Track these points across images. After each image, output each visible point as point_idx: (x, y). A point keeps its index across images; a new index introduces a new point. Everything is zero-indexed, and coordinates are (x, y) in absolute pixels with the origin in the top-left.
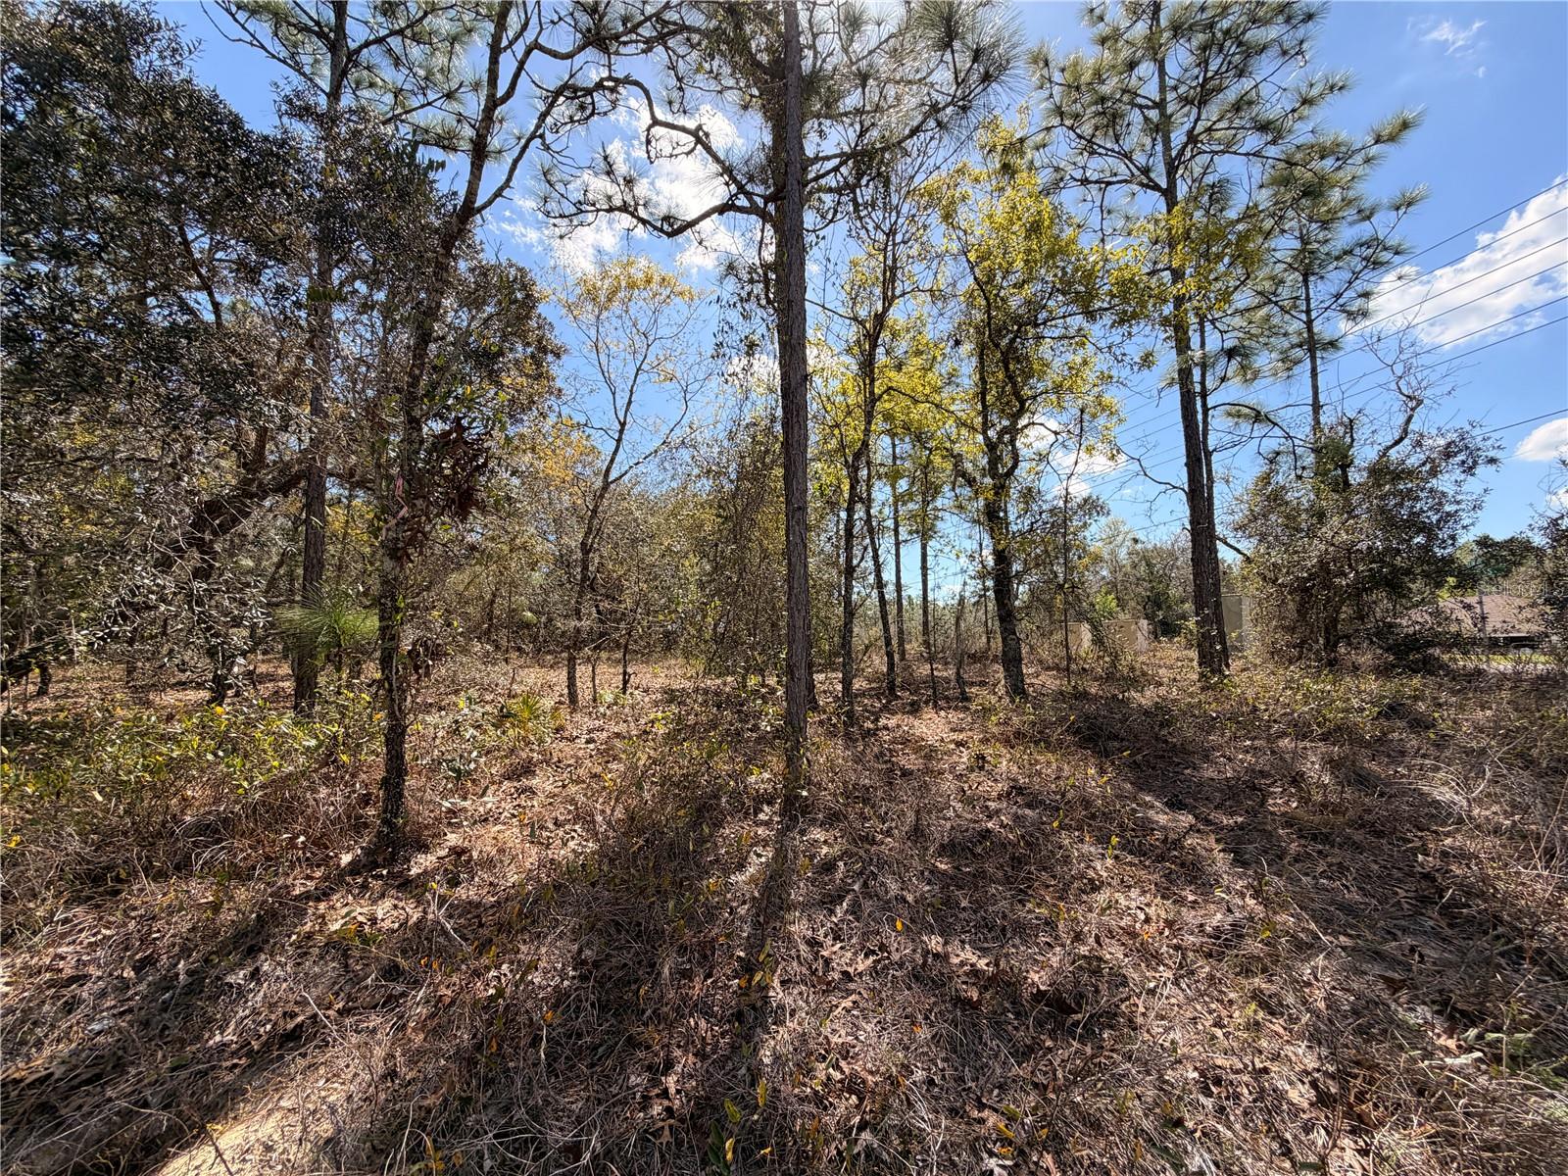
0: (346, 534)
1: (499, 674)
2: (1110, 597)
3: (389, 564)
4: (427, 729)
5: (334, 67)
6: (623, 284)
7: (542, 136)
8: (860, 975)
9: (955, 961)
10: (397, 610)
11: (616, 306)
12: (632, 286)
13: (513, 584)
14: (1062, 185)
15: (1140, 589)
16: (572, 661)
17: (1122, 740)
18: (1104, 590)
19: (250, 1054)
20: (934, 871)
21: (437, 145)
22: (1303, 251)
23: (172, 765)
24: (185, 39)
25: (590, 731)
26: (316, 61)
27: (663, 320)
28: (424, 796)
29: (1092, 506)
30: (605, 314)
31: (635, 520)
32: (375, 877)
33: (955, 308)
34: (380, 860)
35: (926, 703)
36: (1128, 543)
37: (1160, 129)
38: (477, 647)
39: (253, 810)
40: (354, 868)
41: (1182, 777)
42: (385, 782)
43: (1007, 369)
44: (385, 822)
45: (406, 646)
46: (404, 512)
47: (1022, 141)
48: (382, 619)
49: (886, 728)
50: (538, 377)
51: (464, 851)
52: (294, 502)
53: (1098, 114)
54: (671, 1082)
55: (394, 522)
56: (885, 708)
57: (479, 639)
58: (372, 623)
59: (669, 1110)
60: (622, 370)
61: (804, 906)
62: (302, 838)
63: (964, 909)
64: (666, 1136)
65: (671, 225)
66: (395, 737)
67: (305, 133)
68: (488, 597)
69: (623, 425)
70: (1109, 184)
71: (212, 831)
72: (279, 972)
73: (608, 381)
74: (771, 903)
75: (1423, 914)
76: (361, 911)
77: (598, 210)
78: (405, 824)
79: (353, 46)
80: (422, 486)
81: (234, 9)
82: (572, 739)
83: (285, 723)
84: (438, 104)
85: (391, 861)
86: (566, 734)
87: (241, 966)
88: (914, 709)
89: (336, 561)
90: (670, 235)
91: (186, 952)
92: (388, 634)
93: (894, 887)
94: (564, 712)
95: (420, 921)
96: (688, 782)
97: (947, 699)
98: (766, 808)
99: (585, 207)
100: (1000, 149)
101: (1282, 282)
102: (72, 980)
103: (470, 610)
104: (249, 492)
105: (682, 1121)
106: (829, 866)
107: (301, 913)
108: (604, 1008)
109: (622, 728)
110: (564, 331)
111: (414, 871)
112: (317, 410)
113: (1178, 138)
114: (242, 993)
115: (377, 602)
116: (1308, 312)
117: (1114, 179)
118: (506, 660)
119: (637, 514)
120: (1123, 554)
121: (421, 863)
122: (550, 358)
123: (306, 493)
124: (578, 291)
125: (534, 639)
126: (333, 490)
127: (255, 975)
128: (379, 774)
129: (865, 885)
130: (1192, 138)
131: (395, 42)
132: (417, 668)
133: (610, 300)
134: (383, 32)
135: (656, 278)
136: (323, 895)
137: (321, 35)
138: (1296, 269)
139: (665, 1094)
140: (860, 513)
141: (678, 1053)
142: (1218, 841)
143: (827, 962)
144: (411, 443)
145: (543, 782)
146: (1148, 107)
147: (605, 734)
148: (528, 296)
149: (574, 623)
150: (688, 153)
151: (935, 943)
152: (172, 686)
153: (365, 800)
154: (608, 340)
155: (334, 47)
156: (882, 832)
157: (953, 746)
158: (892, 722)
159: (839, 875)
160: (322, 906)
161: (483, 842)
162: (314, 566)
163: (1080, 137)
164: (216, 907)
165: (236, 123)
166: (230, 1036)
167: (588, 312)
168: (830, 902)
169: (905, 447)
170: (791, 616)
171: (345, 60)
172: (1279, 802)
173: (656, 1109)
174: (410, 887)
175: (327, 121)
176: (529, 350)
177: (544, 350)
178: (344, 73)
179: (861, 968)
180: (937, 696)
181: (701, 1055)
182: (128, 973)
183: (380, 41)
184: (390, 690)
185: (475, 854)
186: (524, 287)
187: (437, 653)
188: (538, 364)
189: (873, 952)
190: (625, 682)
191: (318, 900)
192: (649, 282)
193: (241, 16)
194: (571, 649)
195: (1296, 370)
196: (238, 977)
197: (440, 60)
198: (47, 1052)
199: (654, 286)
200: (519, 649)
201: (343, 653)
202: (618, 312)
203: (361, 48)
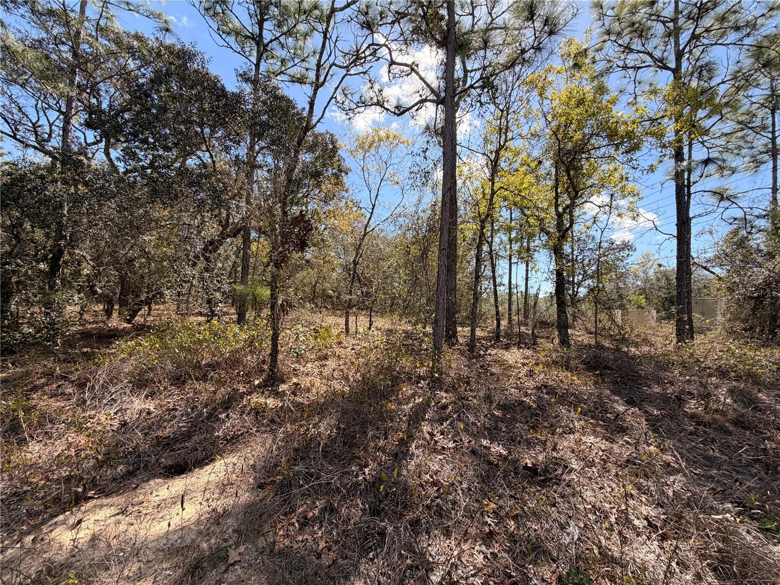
0: (257, 253)
1: (317, 318)
2: (641, 297)
3: (275, 269)
4: (286, 336)
5: (258, 52)
6: (376, 139)
7: (336, 98)
8: (450, 448)
9: (493, 450)
10: (277, 287)
11: (373, 149)
12: (380, 140)
13: (325, 278)
14: (611, 70)
15: (661, 294)
16: (347, 313)
17: (613, 370)
18: (637, 292)
19: (227, 440)
20: (493, 415)
21: (298, 82)
22: (772, 95)
23: (200, 342)
24: (206, 57)
25: (353, 345)
26: (251, 50)
27: (394, 155)
28: (286, 363)
29: (626, 246)
30: (368, 154)
31: (380, 249)
32: (267, 390)
33: (543, 143)
34: (269, 384)
35: (514, 345)
36: (656, 267)
37: (674, 33)
38: (308, 305)
39: (226, 360)
40: (259, 386)
41: (640, 390)
42: (271, 354)
43: (569, 175)
44: (271, 370)
45: (280, 302)
46: (281, 249)
47: (586, 50)
48: (271, 291)
49: (490, 355)
50: (336, 184)
51: (298, 384)
52: (239, 241)
53: (631, 32)
54: (367, 470)
55: (276, 253)
56: (492, 346)
57: (309, 302)
58: (268, 292)
59: (364, 478)
60: (374, 181)
61: (430, 421)
62: (242, 373)
63: (503, 432)
64: (363, 487)
65: (399, 110)
66: (275, 338)
67: (248, 88)
68: (314, 283)
69: (374, 206)
70: (639, 68)
71: (212, 366)
72: (235, 416)
73: (368, 185)
74: (416, 417)
75: (753, 467)
76: (262, 400)
77: (366, 106)
78: (278, 371)
79: (265, 41)
80: (287, 239)
81: (221, 33)
82: (345, 348)
83: (236, 329)
84: (299, 65)
85: (272, 385)
86: (343, 345)
87: (224, 412)
88: (507, 347)
89: (253, 265)
90: (398, 115)
91: (206, 406)
92: (274, 297)
93: (472, 419)
94: (343, 336)
95: (282, 407)
96: (390, 368)
97: (526, 344)
98: (422, 382)
99: (359, 105)
100: (572, 56)
101: (754, 115)
102: (173, 409)
103: (306, 289)
104: (223, 236)
105: (369, 483)
106: (445, 407)
107: (242, 398)
108: (345, 444)
109: (367, 345)
110: (349, 162)
111: (280, 390)
112: (248, 202)
113: (684, 37)
114: (224, 422)
115: (269, 284)
116: (773, 132)
117: (644, 65)
118: (320, 312)
119: (381, 246)
120: (651, 273)
121: (283, 387)
122: (343, 174)
123: (243, 237)
124: (356, 144)
125: (333, 304)
126: (253, 235)
127: (227, 416)
128: (269, 352)
129: (459, 416)
130: (694, 37)
131: (282, 39)
132: (283, 312)
133: (370, 147)
134: (278, 35)
135: (392, 136)
136: (250, 393)
137: (253, 39)
138: (766, 107)
139: (364, 473)
140: (485, 248)
141: (370, 462)
142: (646, 420)
143: (436, 442)
144: (284, 222)
145: (331, 363)
146: (667, 22)
147: (359, 347)
148: (334, 147)
149: (348, 297)
150: (407, 75)
151: (485, 442)
152: (193, 314)
153: (264, 362)
154: (368, 166)
155: (258, 44)
156: (472, 397)
157: (520, 365)
158: (494, 352)
159: (448, 411)
160: (249, 397)
161: (305, 382)
162: (245, 268)
163: (620, 45)
164: (215, 392)
165: (223, 89)
166: (220, 433)
167: (360, 154)
168: (441, 421)
169: (516, 214)
170: (438, 298)
171: (263, 49)
172: (692, 406)
173: (361, 478)
174: (278, 395)
175: (255, 82)
176: (334, 171)
177: (340, 171)
178: (262, 55)
179: (450, 446)
180: (521, 341)
181: (380, 465)
182: (189, 410)
183: (277, 38)
184: (274, 319)
185: (303, 386)
186: (333, 143)
187: (291, 306)
188: (338, 178)
189: (457, 442)
190: (371, 325)
191: (247, 395)
192: (388, 138)
193: (224, 36)
194: (346, 308)
195: (763, 167)
196: (223, 416)
197: (301, 43)
198: (168, 430)
199: (391, 139)
200: (326, 307)
201: (257, 304)
202: (373, 153)
203: (269, 43)
